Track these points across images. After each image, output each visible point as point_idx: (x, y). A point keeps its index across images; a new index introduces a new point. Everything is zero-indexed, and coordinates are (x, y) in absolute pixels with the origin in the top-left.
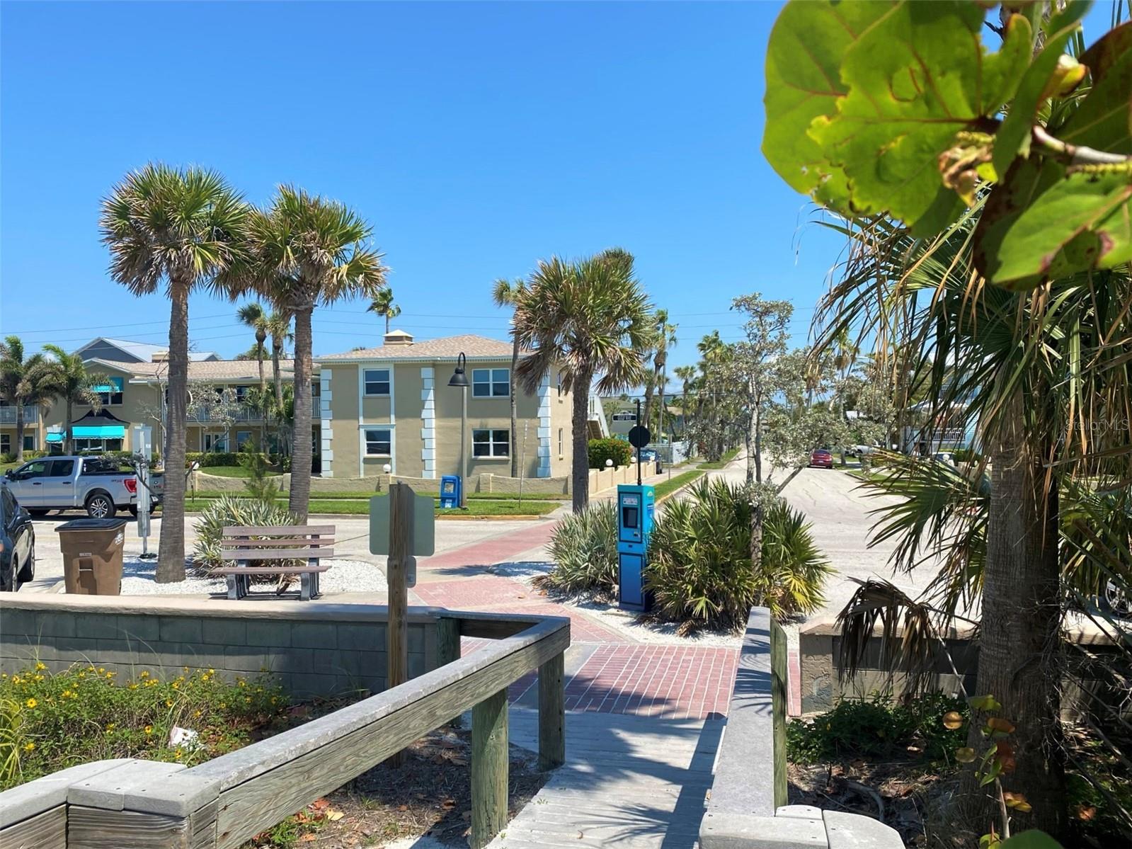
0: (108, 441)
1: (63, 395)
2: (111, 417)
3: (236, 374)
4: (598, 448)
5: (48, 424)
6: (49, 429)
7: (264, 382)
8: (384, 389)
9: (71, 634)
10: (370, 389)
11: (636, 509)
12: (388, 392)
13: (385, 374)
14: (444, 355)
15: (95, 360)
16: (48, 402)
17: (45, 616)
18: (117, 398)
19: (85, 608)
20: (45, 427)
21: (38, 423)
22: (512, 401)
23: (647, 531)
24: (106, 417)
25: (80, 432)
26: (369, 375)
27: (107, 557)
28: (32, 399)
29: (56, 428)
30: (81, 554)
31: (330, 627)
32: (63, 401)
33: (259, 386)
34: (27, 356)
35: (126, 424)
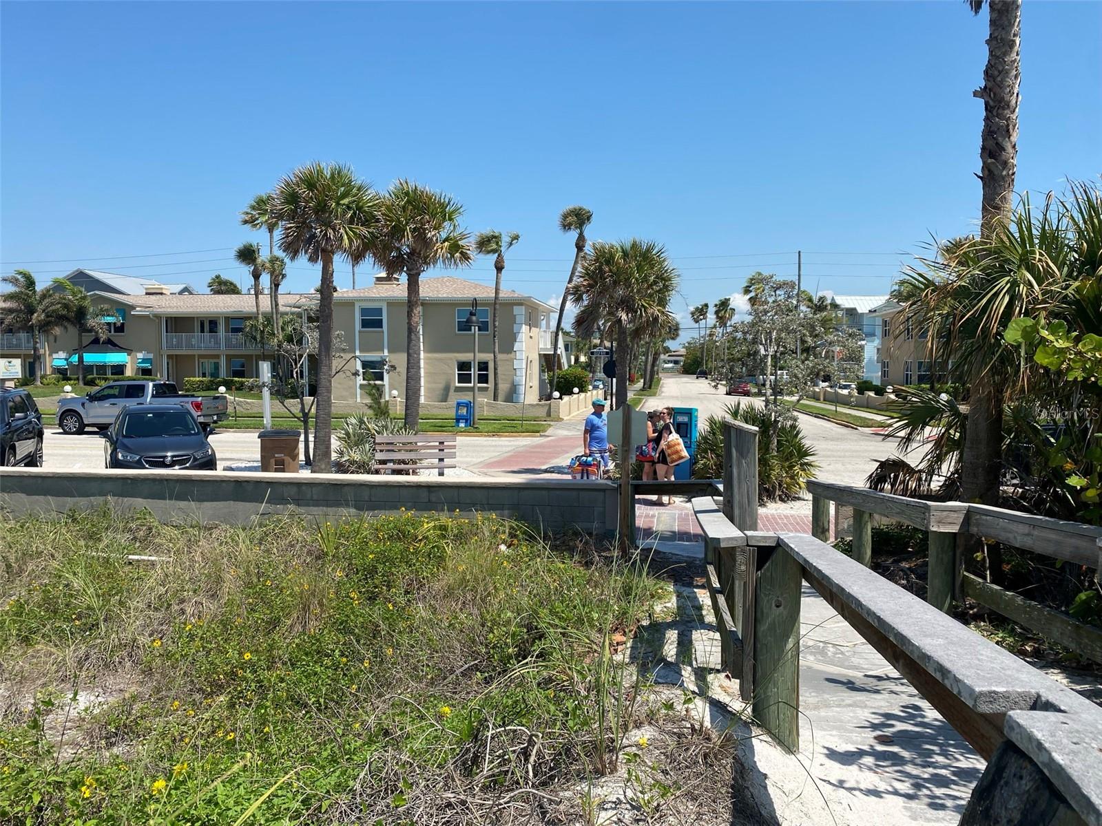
0: (113, 367)
1: (73, 324)
2: (114, 345)
3: (231, 307)
5: (54, 351)
6: (55, 356)
7: (260, 316)
8: (379, 324)
10: (365, 324)
11: (687, 424)
12: (381, 327)
13: (379, 311)
14: (431, 295)
15: (97, 292)
16: (57, 331)
18: (120, 329)
20: (50, 355)
21: (44, 350)
22: (495, 337)
23: (694, 440)
24: (111, 345)
25: (90, 358)
26: (364, 311)
28: (45, 327)
29: (62, 355)
30: (276, 455)
32: (73, 331)
33: (256, 318)
34: (40, 287)
35: (129, 351)
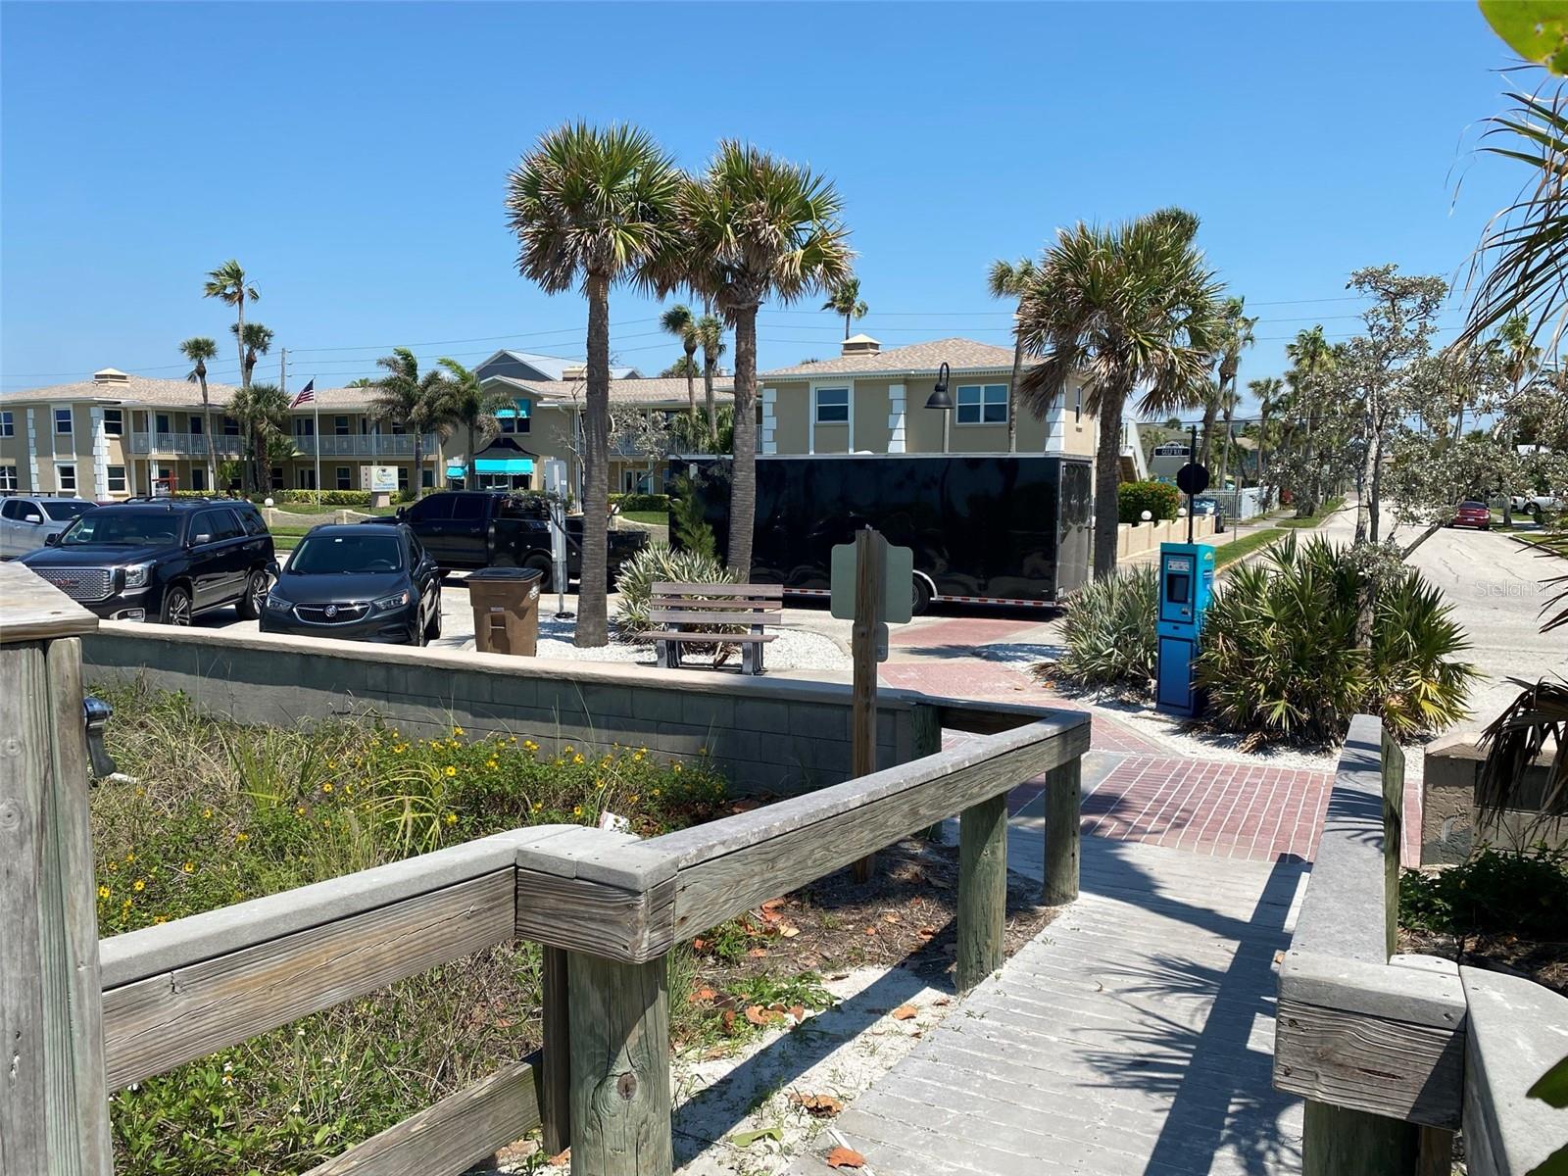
0: (515, 477)
1: (463, 420)
2: (518, 448)
3: (661, 395)
4: (1130, 494)
5: (448, 456)
6: (449, 462)
7: (694, 406)
8: (842, 413)
9: (487, 698)
10: (824, 414)
11: (1186, 577)
12: (845, 418)
13: (843, 395)
14: (919, 367)
15: (498, 377)
16: (448, 429)
17: (456, 677)
18: (524, 425)
19: (501, 669)
20: (445, 460)
21: (437, 455)
22: (1011, 429)
23: (1201, 607)
24: (512, 449)
25: (483, 466)
26: (822, 395)
27: (521, 614)
28: (429, 425)
29: (457, 461)
30: (493, 609)
31: (781, 707)
32: (464, 429)
33: (688, 411)
34: (422, 375)
35: (535, 457)
